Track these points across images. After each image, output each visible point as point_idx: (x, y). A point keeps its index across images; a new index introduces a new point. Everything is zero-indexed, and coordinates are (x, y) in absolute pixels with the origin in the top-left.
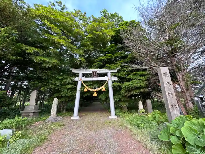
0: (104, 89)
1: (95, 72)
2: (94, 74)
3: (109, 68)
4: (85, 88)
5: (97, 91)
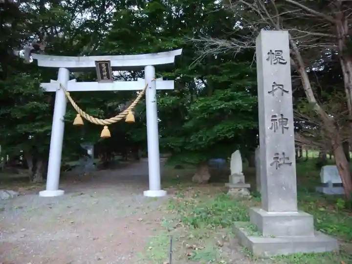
0: (130, 117)
1: (103, 65)
2: (102, 72)
4: (78, 113)
5: (110, 123)
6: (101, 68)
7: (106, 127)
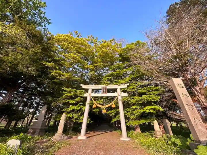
0: (114, 106)
2: (103, 90)
4: (94, 104)
5: (106, 107)
6: (103, 89)
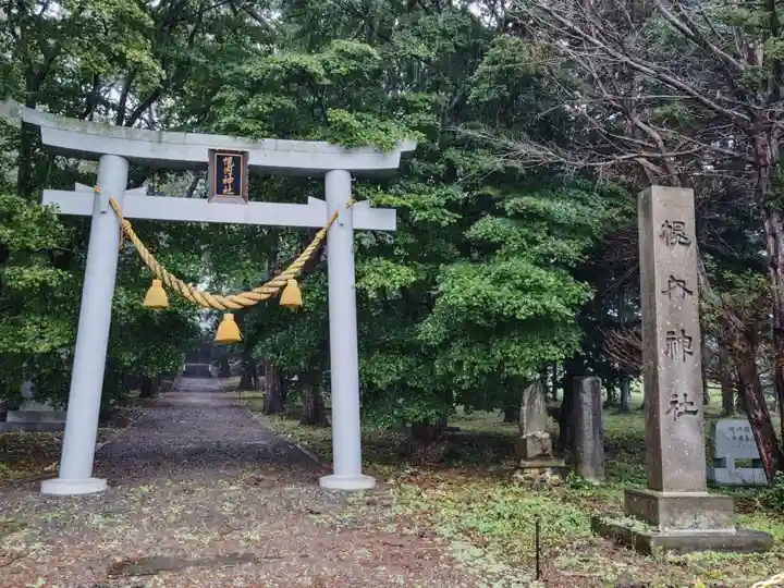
0: (292, 296)
1: (229, 160)
2: (221, 175)
3: (345, 138)
4: (156, 277)
5: (239, 307)
6: (221, 166)
7: (229, 317)
